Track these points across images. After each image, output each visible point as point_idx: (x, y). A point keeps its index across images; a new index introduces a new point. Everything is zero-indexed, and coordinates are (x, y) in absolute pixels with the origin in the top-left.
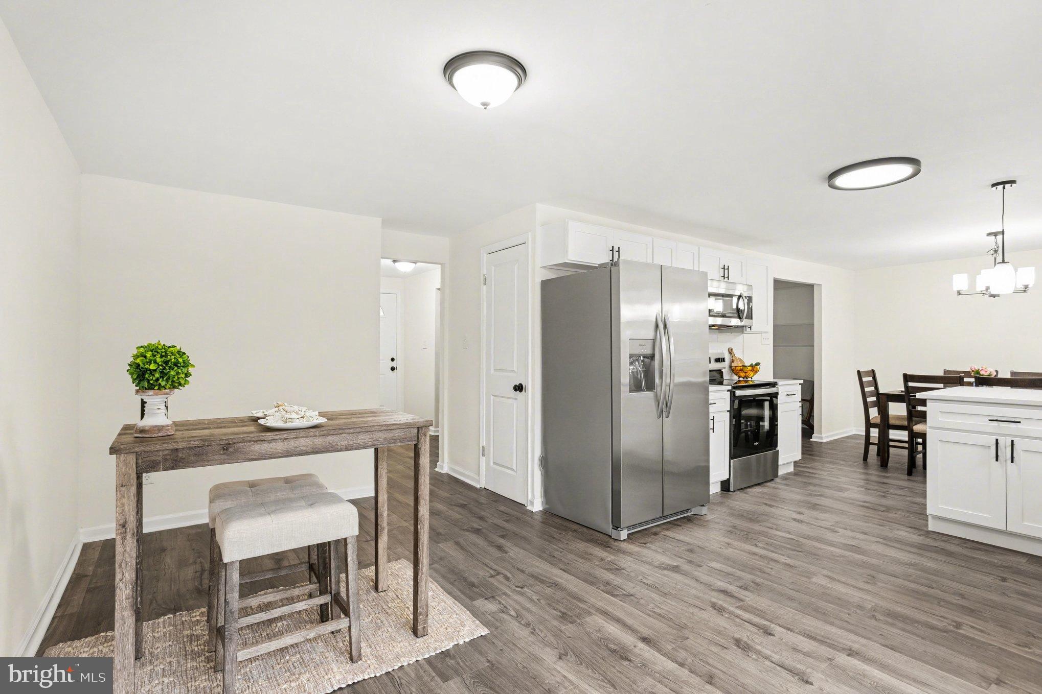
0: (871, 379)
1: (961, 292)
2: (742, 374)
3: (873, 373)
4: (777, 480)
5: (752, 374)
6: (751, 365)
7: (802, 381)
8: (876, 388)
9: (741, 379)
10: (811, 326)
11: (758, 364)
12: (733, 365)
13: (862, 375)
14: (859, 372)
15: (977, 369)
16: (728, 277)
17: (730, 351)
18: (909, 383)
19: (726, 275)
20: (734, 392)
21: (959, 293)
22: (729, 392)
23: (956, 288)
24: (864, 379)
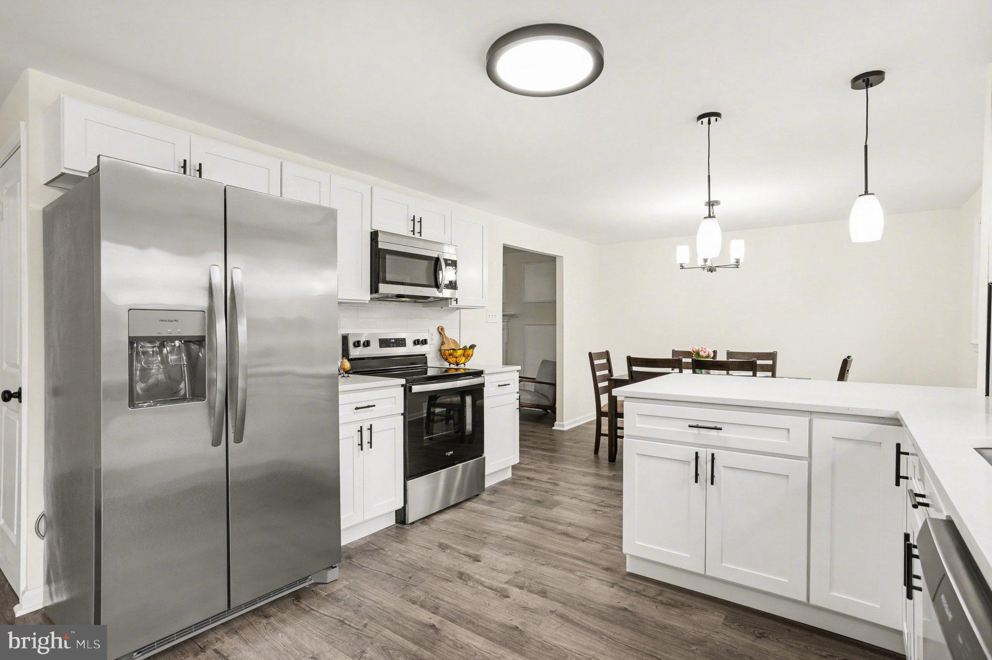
0: (605, 361)
1: (683, 265)
2: (452, 360)
3: (607, 355)
4: (484, 496)
5: (463, 360)
6: (465, 349)
7: (519, 368)
8: (610, 371)
9: (452, 366)
10: (554, 302)
11: (472, 347)
12: (443, 348)
13: (594, 357)
14: (590, 354)
15: (697, 349)
16: (420, 233)
17: (441, 331)
18: (633, 367)
19: (417, 230)
20: (410, 389)
21: (682, 267)
22: (403, 388)
23: (679, 261)
24: (596, 362)
